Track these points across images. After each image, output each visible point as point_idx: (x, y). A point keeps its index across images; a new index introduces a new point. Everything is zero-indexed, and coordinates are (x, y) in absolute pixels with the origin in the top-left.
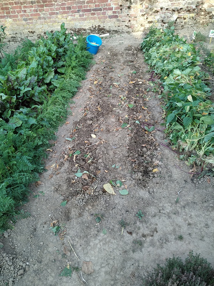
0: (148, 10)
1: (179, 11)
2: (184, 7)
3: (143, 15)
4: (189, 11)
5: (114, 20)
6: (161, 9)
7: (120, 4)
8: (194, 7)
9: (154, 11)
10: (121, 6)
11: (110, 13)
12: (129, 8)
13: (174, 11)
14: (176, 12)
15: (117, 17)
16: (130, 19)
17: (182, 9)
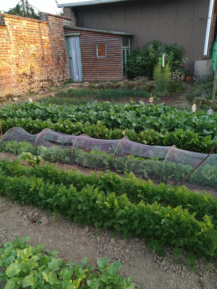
0: (30, 81)
1: (42, 81)
2: (43, 79)
3: (28, 85)
4: (45, 80)
5: (16, 89)
6: (35, 80)
7: (17, 79)
8: (47, 79)
9: (32, 82)
10: (18, 80)
11: (14, 85)
12: (22, 81)
13: (40, 81)
14: (41, 82)
15: (17, 87)
16: (24, 87)
17: (43, 80)
